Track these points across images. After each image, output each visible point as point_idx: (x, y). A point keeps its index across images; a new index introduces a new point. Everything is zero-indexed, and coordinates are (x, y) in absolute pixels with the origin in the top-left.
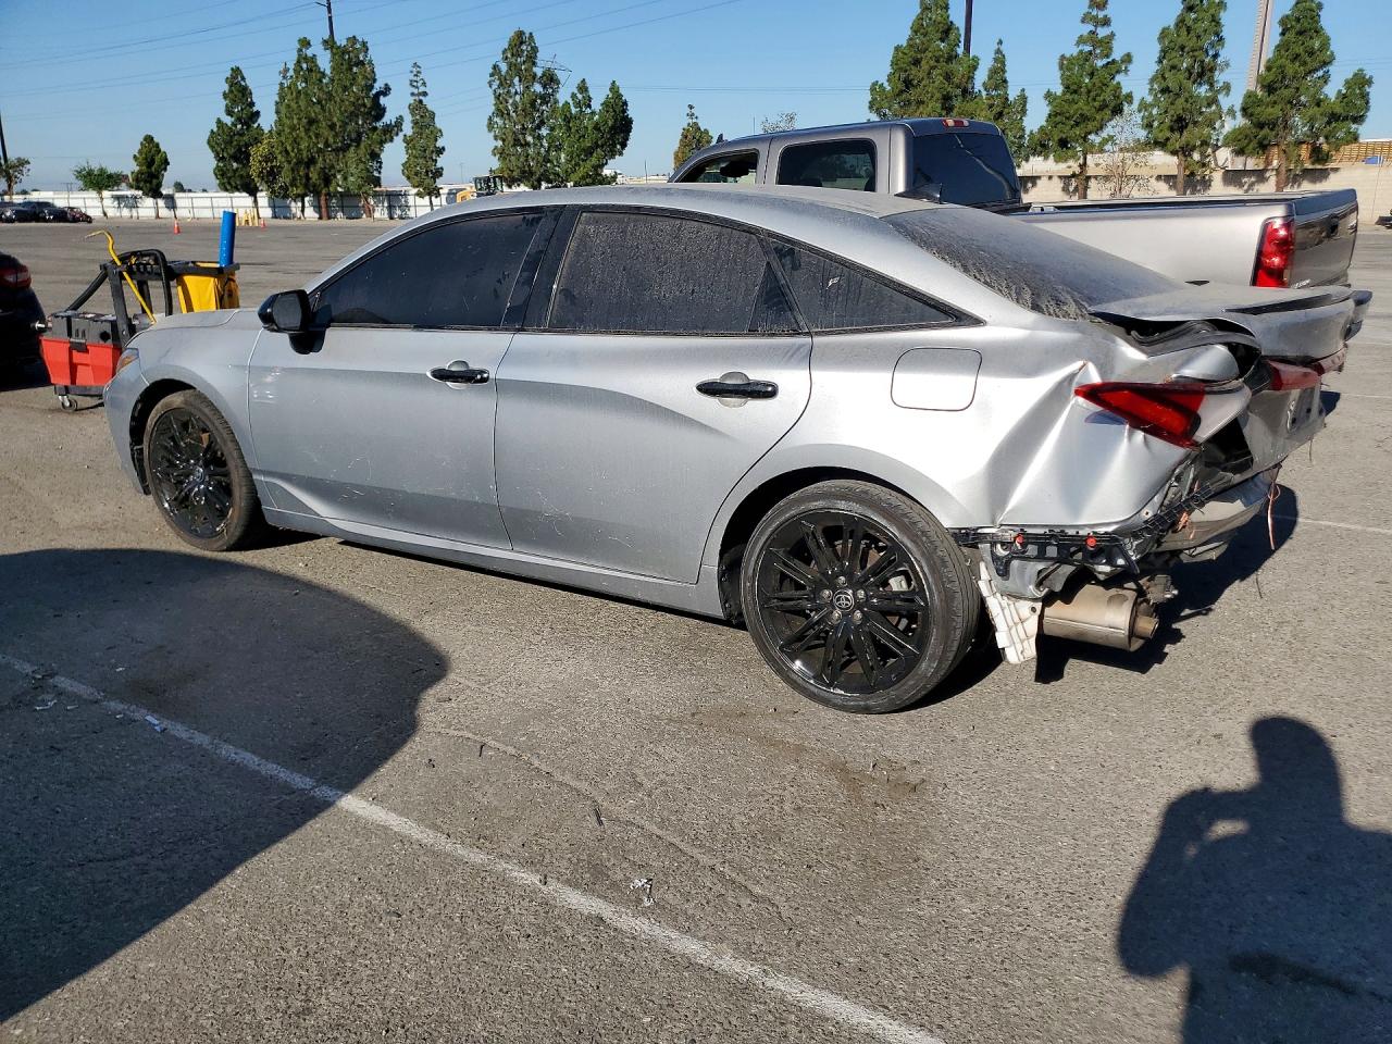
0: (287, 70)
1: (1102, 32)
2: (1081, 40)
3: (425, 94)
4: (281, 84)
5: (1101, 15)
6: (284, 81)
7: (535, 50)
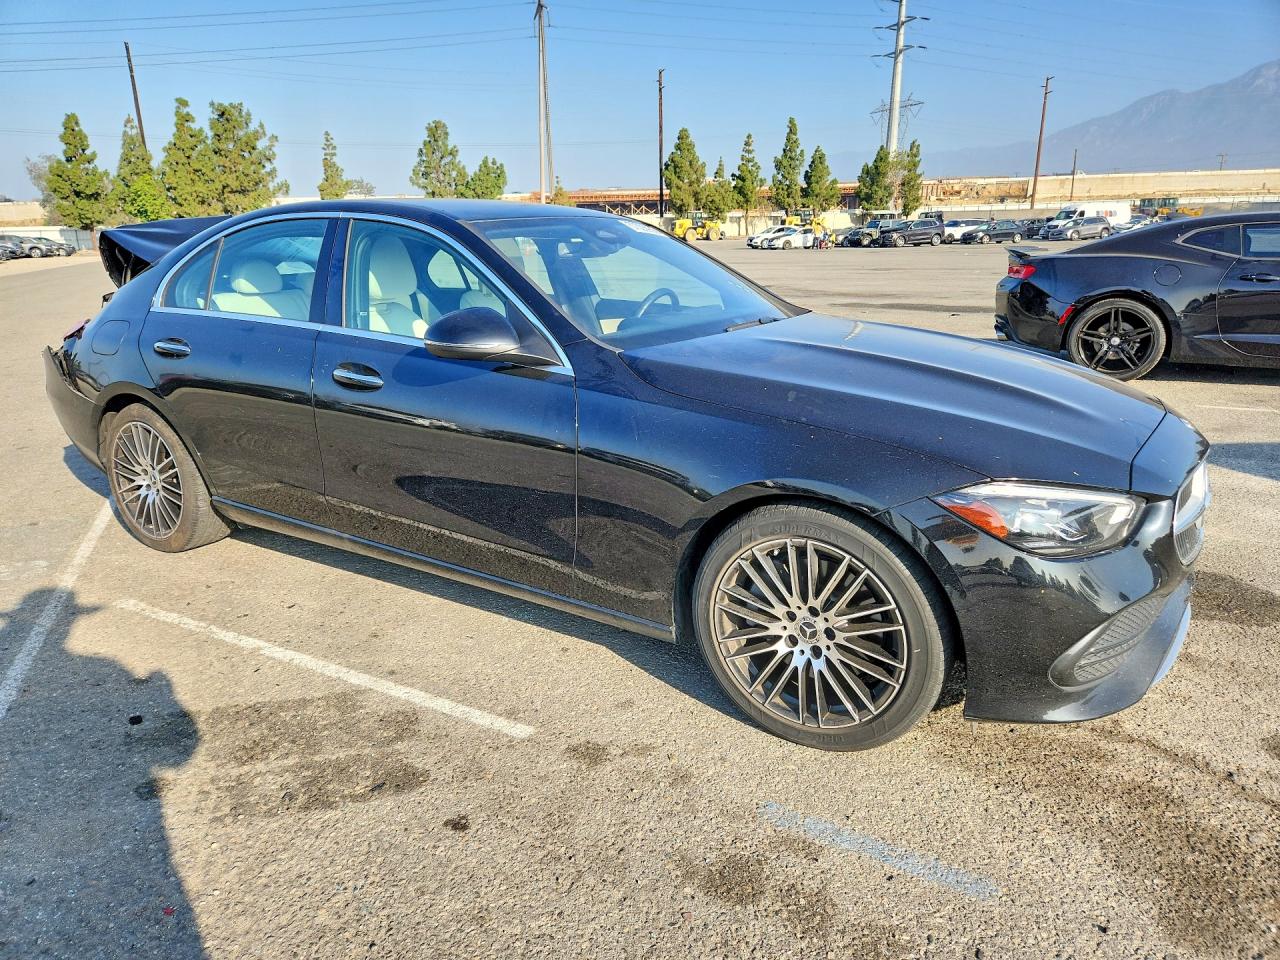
0: (128, 121)
1: (751, 156)
2: (742, 159)
3: (334, 154)
4: (125, 132)
5: (750, 148)
6: (128, 130)
7: (447, 134)
